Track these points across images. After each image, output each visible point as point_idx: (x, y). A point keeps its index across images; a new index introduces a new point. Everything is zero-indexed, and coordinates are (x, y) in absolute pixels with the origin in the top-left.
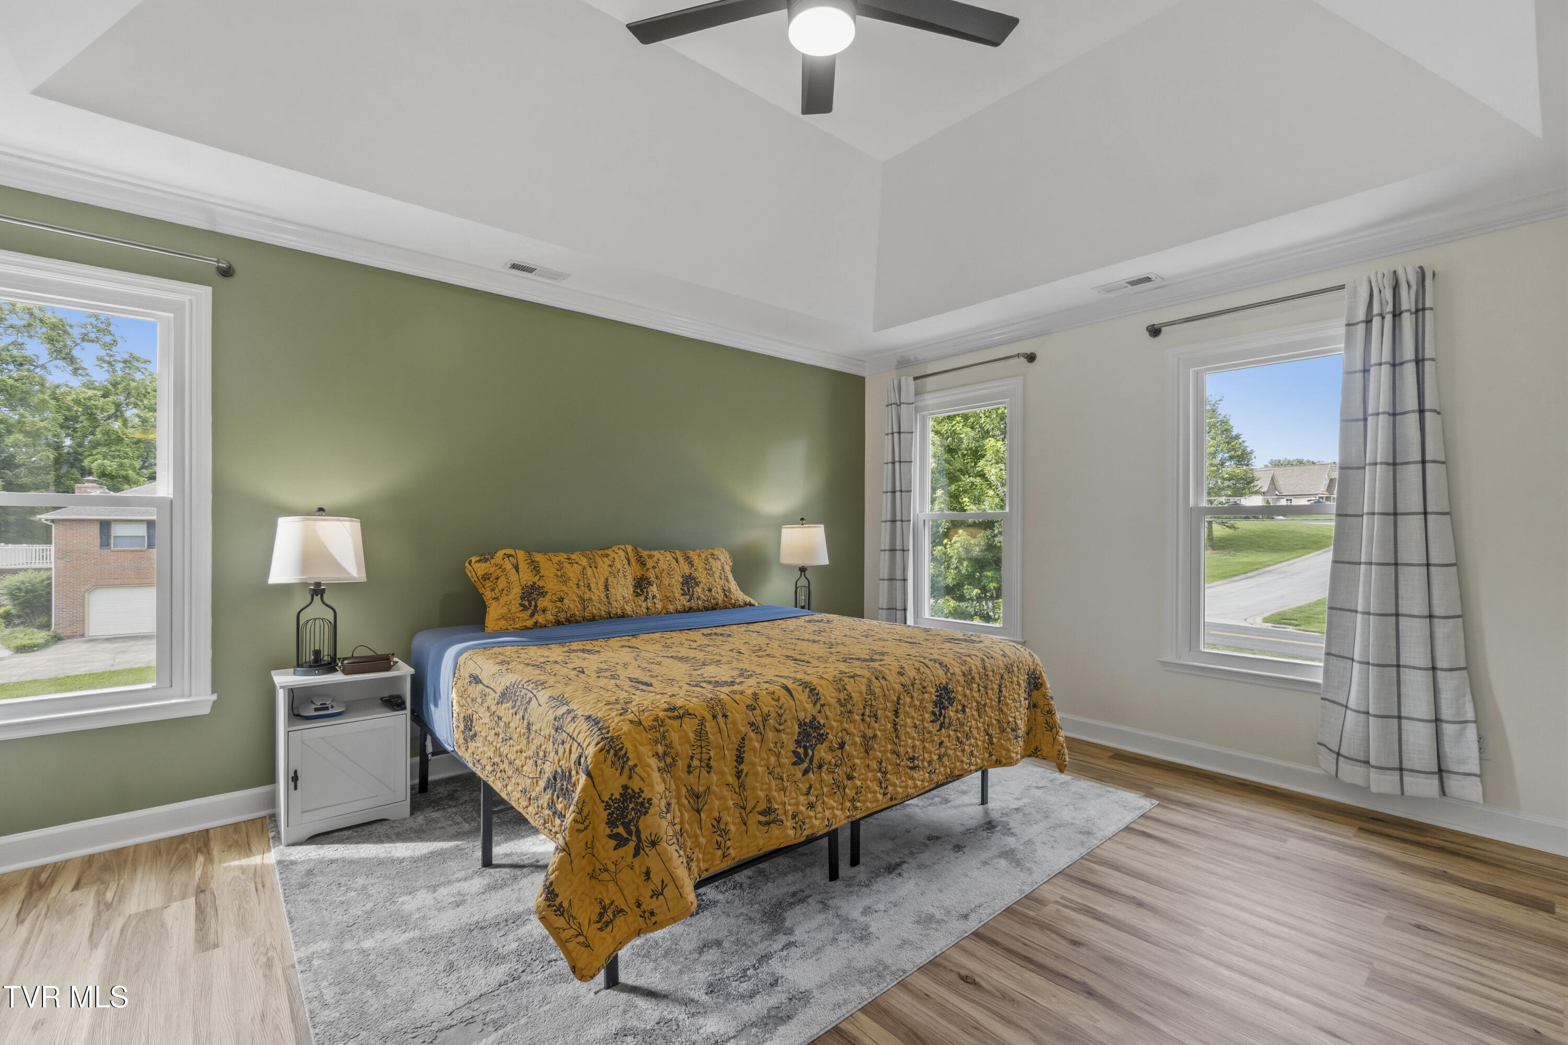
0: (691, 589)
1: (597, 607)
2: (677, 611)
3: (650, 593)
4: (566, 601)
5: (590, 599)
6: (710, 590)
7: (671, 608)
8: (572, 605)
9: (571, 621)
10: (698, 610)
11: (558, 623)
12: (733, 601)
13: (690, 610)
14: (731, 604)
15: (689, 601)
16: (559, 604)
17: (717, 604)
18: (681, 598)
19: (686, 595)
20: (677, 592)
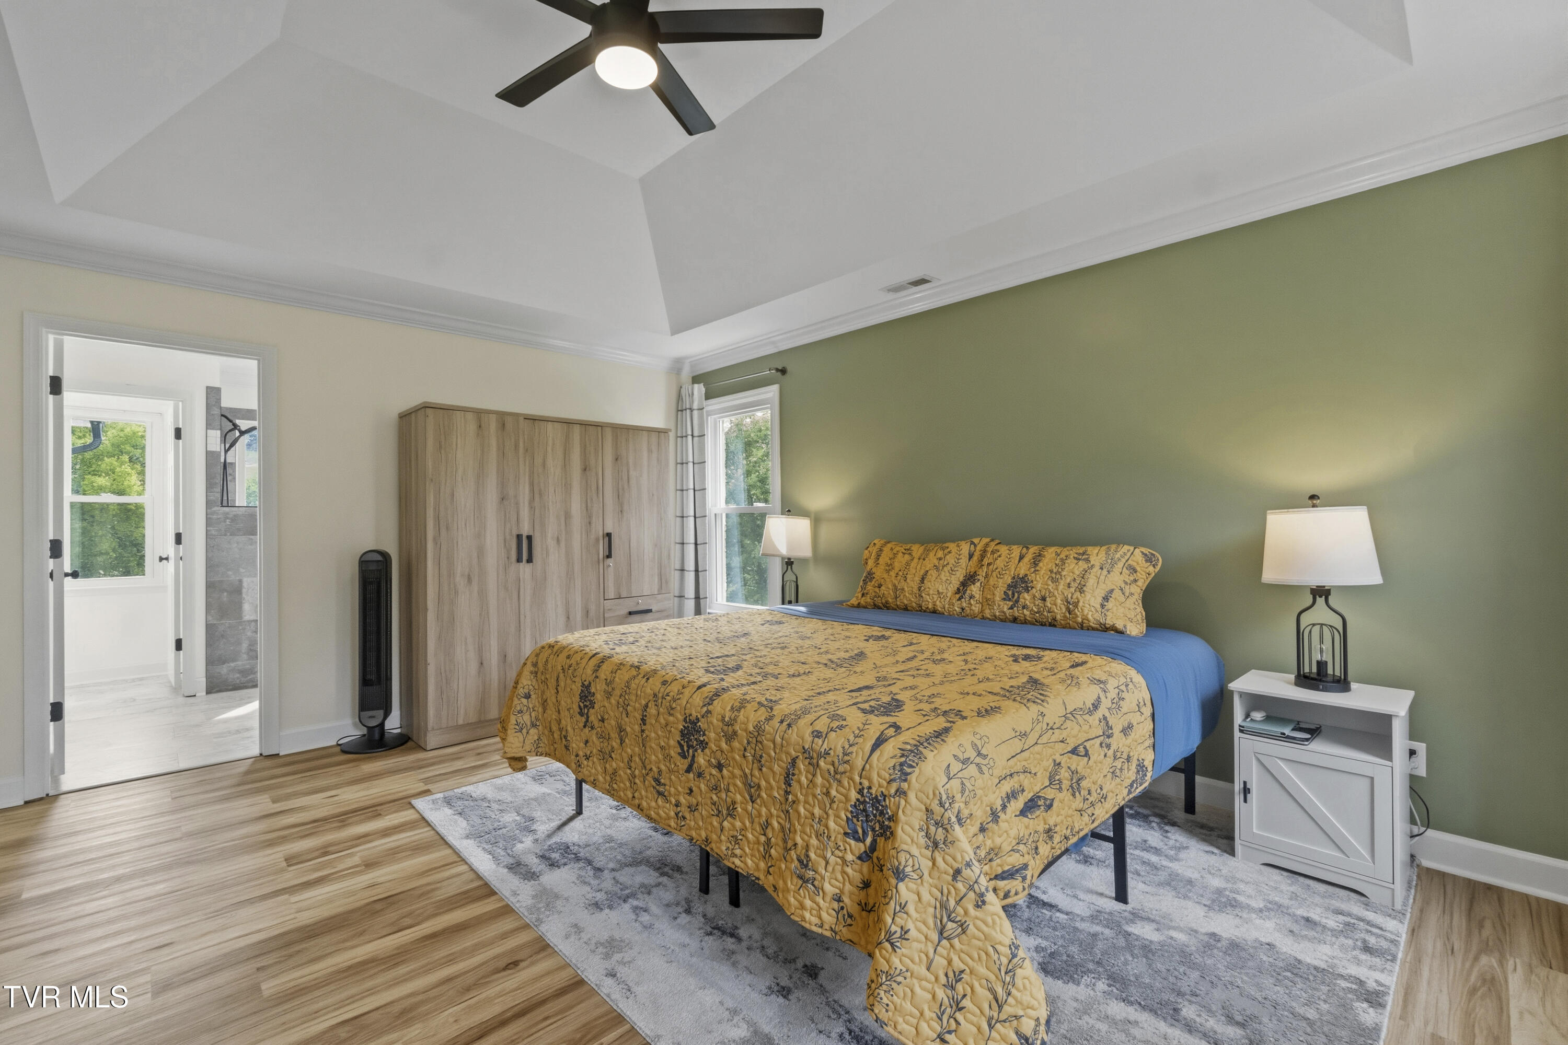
0: (1016, 595)
1: (908, 598)
2: (995, 618)
3: (968, 592)
4: (883, 588)
5: (903, 589)
6: (1044, 599)
7: (987, 613)
8: (887, 592)
9: (886, 607)
10: (1025, 622)
11: (876, 606)
12: (1080, 620)
13: (1015, 620)
14: (1077, 623)
15: (1011, 608)
16: (877, 590)
17: (1055, 619)
18: (1001, 603)
19: (1010, 600)
20: (999, 595)
